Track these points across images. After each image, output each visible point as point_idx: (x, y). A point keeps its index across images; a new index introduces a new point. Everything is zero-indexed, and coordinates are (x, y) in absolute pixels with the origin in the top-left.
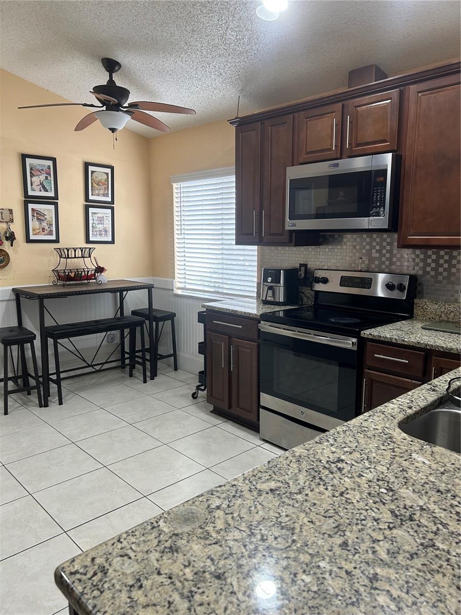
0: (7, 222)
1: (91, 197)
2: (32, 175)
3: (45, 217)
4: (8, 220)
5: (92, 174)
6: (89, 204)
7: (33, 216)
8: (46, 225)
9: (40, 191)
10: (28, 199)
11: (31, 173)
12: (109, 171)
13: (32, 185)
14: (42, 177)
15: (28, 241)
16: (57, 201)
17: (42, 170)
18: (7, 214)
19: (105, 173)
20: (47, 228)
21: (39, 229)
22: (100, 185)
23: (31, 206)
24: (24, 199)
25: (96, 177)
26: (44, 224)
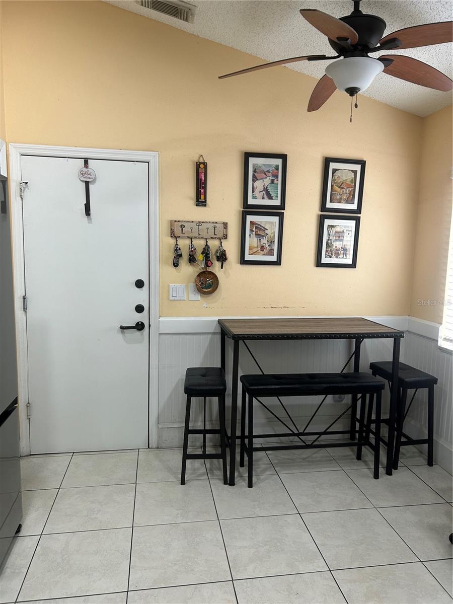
0: (220, 239)
1: (329, 205)
2: (255, 179)
3: (266, 232)
4: (221, 235)
5: (333, 173)
6: (325, 214)
7: (251, 230)
8: (266, 242)
9: (263, 198)
10: (248, 209)
11: (254, 176)
12: (358, 168)
13: (253, 191)
14: (267, 181)
15: (243, 262)
16: (282, 211)
17: (268, 171)
18: (220, 227)
19: (352, 171)
20: (266, 246)
21: (257, 247)
22: (343, 188)
23: (249, 218)
24: (242, 209)
25: (339, 177)
26: (264, 241)
